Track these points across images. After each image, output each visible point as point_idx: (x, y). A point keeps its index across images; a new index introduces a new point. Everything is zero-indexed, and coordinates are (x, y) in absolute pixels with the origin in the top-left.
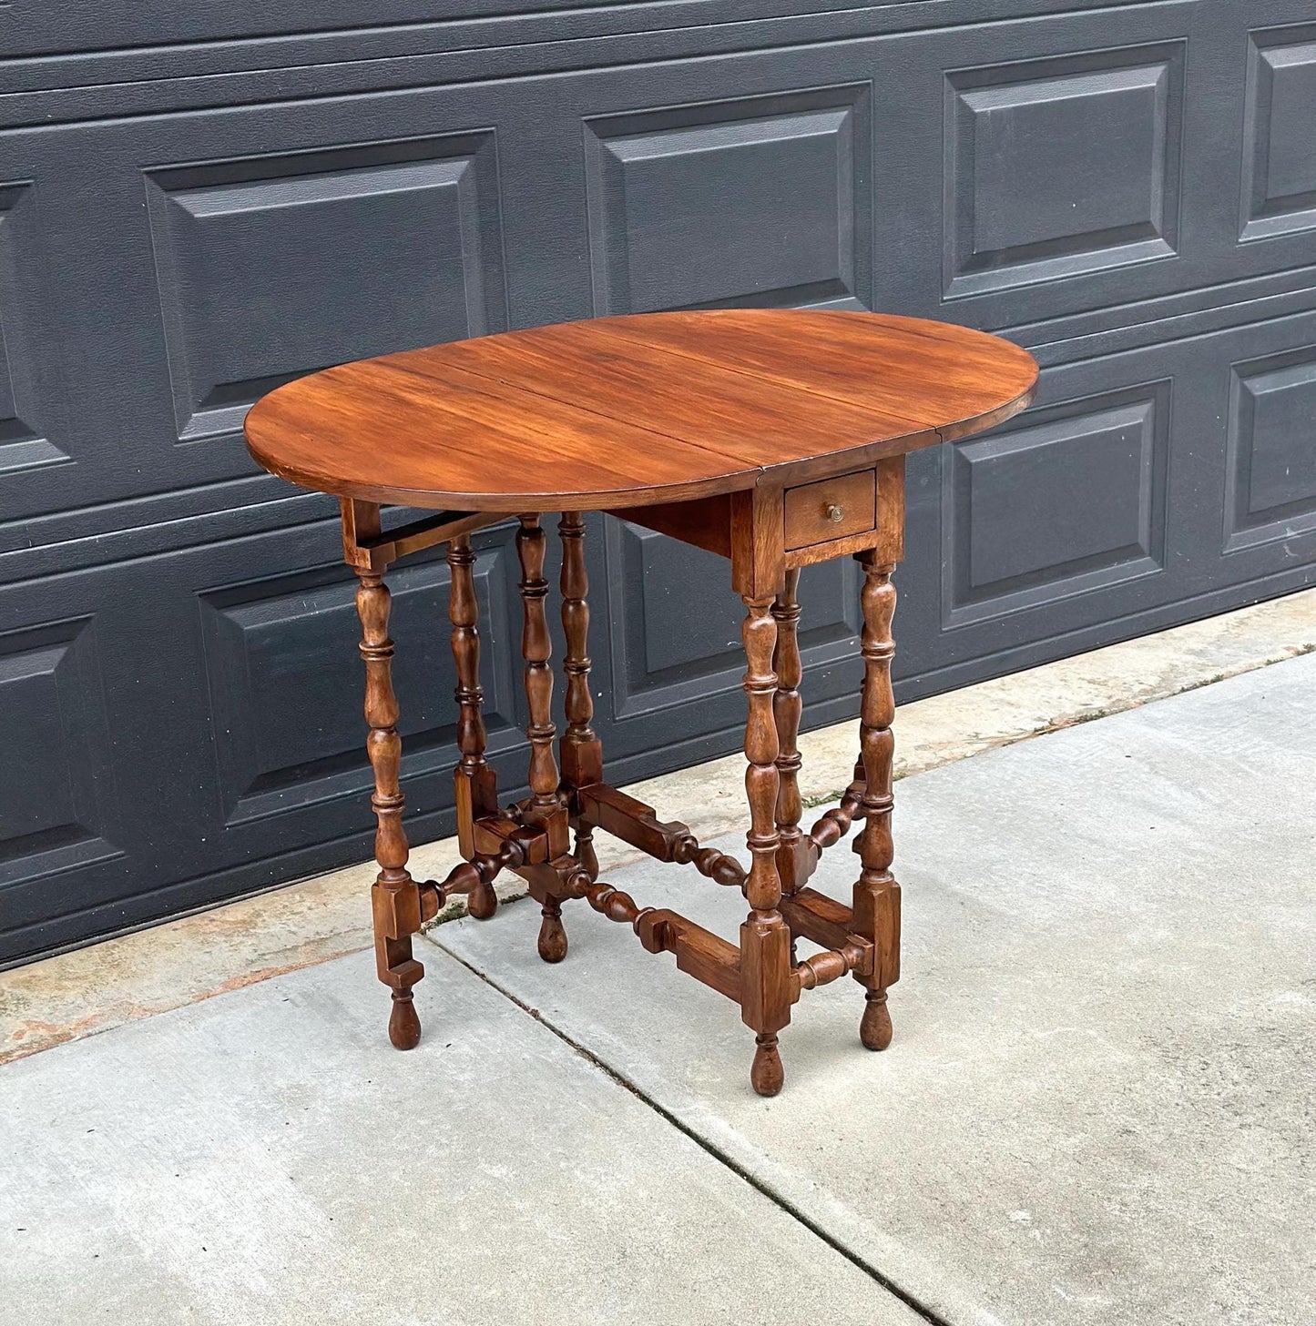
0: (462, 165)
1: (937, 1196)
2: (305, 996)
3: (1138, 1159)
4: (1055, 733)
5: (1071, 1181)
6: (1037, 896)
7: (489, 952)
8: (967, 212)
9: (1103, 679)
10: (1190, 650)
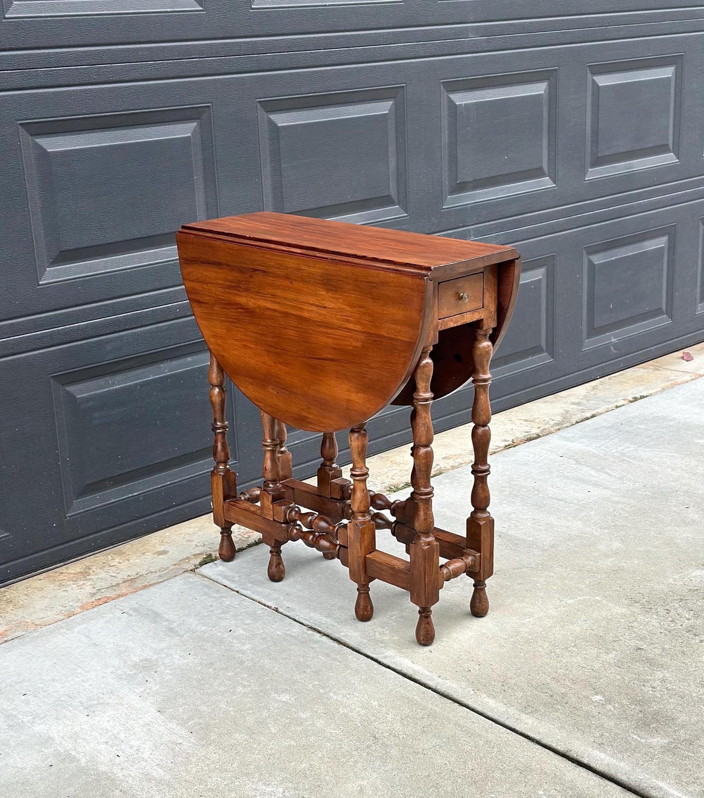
0: (193, 125)
1: (546, 691)
2: (135, 610)
3: (651, 662)
4: (517, 447)
5: (618, 677)
6: (540, 530)
7: (237, 578)
8: (453, 159)
9: (532, 419)
10: (572, 403)
